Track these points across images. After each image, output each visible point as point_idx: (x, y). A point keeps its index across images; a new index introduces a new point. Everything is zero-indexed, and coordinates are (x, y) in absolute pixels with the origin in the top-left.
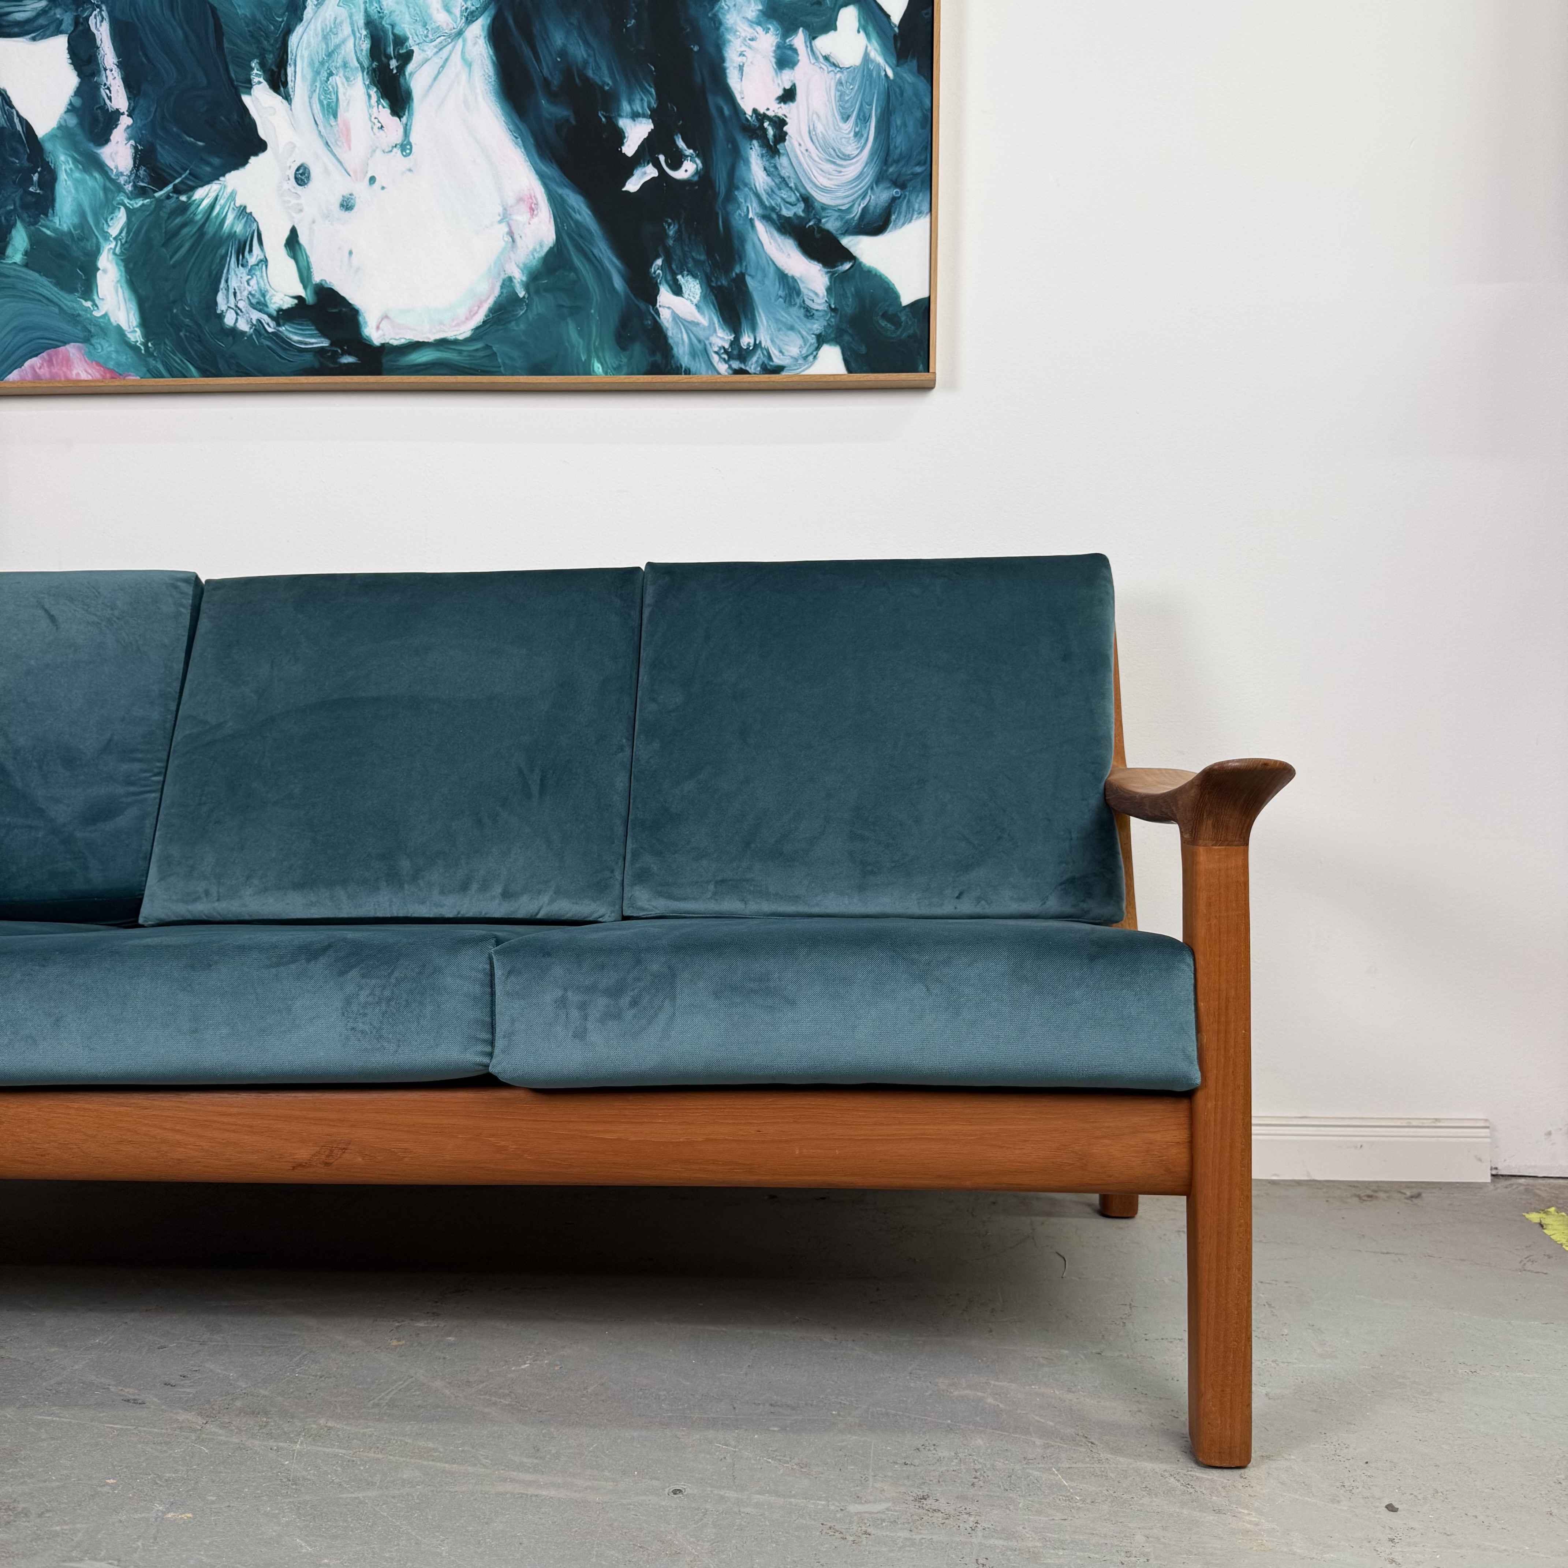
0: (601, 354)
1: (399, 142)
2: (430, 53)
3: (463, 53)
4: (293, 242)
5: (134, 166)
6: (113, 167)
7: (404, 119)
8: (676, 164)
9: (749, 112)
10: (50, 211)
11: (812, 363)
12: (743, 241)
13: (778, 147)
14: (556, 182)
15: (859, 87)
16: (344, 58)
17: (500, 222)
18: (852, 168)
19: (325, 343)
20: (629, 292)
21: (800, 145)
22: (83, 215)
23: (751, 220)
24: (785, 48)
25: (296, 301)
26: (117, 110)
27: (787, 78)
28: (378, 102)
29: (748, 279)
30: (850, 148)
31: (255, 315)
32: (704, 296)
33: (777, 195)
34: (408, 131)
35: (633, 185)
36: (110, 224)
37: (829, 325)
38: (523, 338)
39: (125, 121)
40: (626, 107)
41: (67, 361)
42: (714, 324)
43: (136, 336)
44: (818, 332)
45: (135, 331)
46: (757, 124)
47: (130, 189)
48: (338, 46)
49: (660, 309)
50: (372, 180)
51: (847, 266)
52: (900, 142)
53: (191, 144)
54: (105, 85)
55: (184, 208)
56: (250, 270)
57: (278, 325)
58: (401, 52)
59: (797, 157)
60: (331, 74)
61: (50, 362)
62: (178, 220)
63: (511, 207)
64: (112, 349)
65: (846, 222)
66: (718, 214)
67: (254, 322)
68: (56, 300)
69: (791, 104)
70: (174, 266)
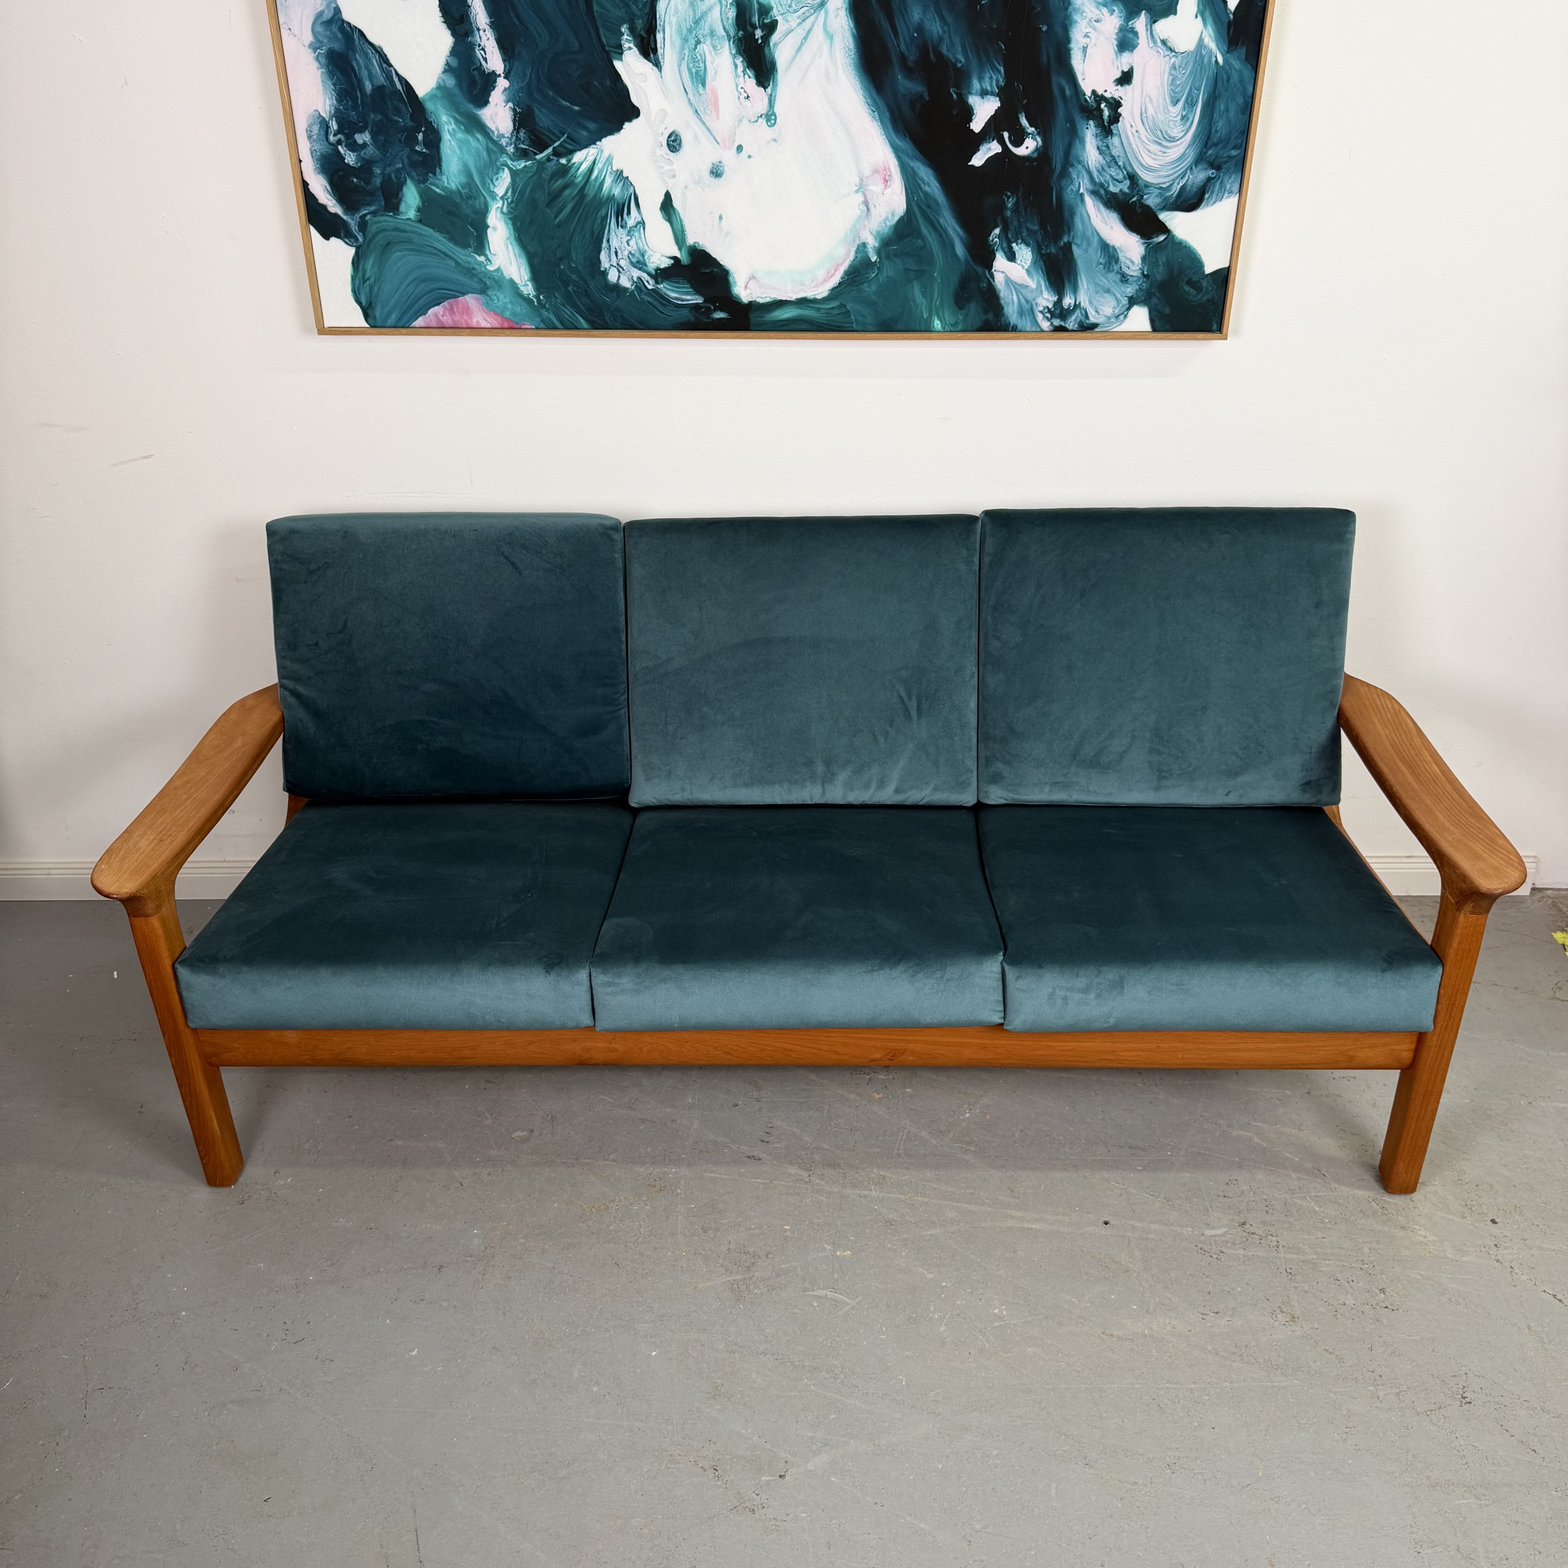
0: (940, 313)
1: (764, 112)
2: (793, 24)
3: (825, 24)
4: (667, 206)
5: (514, 129)
6: (494, 129)
7: (769, 90)
8: (1018, 143)
9: (1088, 93)
10: (438, 170)
11: (1123, 321)
12: (1072, 213)
13: (1112, 127)
14: (909, 155)
15: (1190, 72)
16: (711, 26)
17: (857, 192)
18: (1174, 150)
19: (699, 300)
20: (969, 257)
21: (1132, 126)
22: (469, 175)
23: (1082, 195)
24: (1127, 30)
25: (672, 261)
26: (493, 71)
27: (1126, 61)
28: (744, 71)
29: (1074, 248)
30: (1175, 130)
31: (636, 273)
32: (1035, 262)
33: (1106, 172)
34: (772, 102)
35: (978, 160)
36: (496, 184)
37: (1140, 289)
38: (874, 298)
39: (502, 83)
40: (976, 85)
41: (467, 310)
42: (1041, 286)
43: (528, 289)
44: (1130, 295)
45: (527, 285)
46: (1095, 105)
47: (512, 150)
48: (704, 14)
49: (995, 273)
50: (740, 148)
51: (1162, 238)
52: (1220, 126)
53: (568, 108)
54: (479, 45)
55: (564, 171)
56: (629, 232)
57: (657, 282)
58: (766, 21)
59: (1127, 138)
60: (698, 42)
61: (451, 310)
62: (560, 182)
63: (867, 178)
64: (507, 300)
65: (1165, 199)
66: (1052, 189)
67: (635, 280)
68: (452, 254)
69: (1127, 86)
70: (559, 226)
